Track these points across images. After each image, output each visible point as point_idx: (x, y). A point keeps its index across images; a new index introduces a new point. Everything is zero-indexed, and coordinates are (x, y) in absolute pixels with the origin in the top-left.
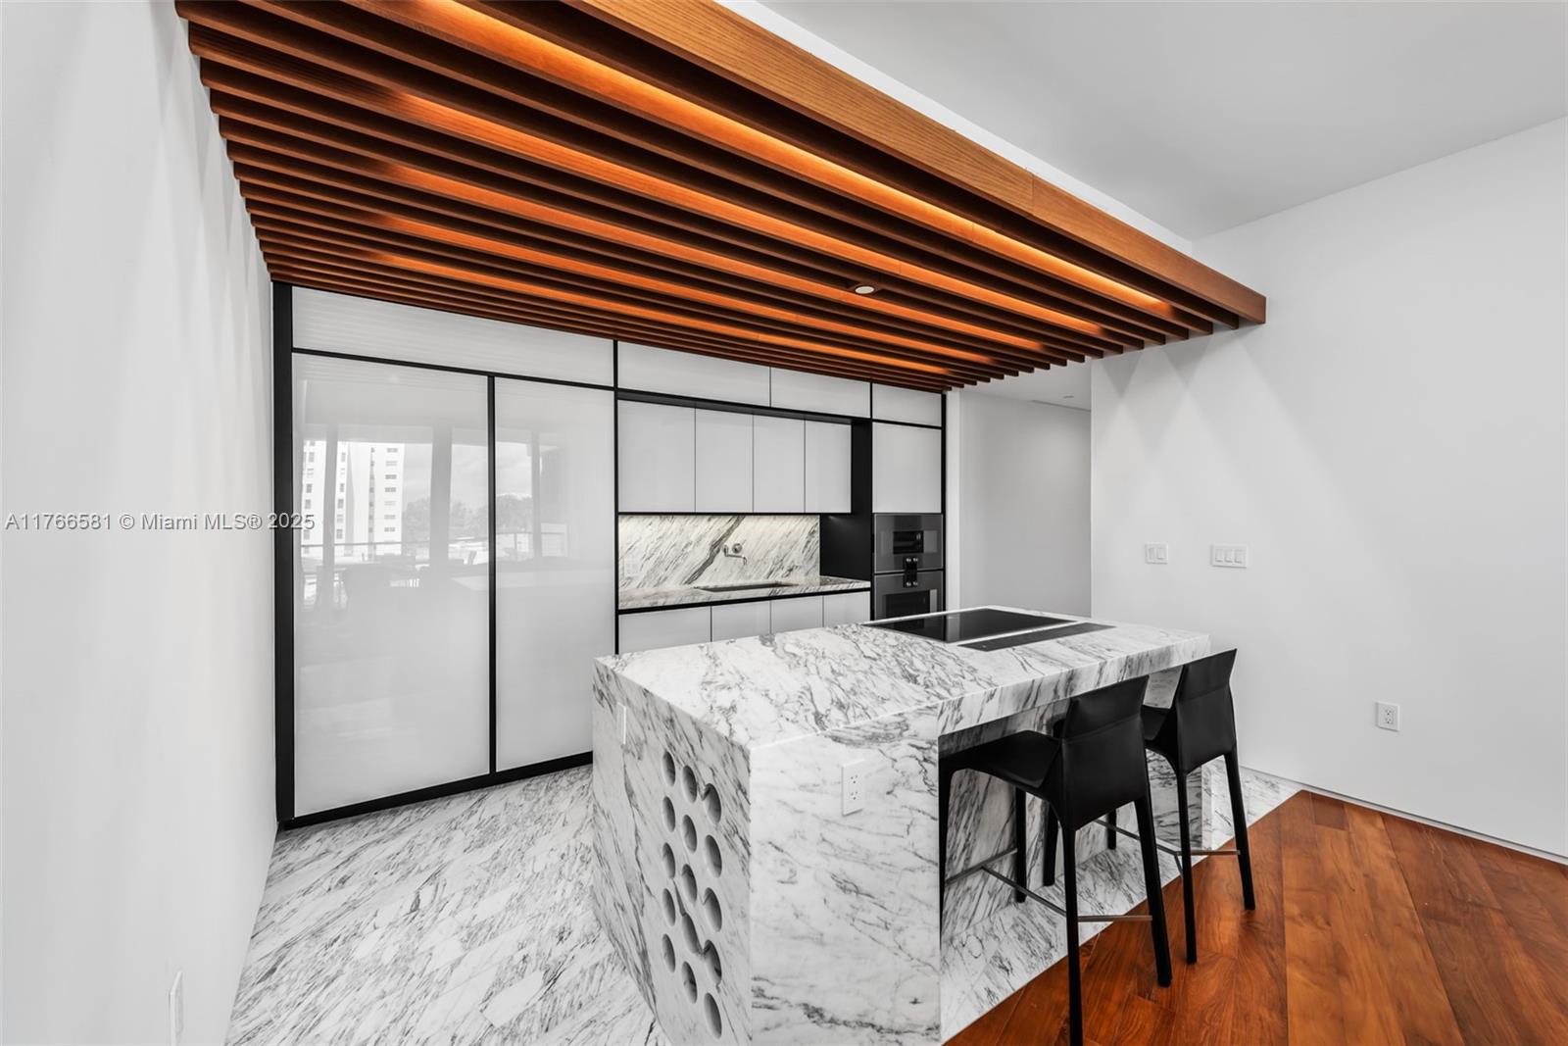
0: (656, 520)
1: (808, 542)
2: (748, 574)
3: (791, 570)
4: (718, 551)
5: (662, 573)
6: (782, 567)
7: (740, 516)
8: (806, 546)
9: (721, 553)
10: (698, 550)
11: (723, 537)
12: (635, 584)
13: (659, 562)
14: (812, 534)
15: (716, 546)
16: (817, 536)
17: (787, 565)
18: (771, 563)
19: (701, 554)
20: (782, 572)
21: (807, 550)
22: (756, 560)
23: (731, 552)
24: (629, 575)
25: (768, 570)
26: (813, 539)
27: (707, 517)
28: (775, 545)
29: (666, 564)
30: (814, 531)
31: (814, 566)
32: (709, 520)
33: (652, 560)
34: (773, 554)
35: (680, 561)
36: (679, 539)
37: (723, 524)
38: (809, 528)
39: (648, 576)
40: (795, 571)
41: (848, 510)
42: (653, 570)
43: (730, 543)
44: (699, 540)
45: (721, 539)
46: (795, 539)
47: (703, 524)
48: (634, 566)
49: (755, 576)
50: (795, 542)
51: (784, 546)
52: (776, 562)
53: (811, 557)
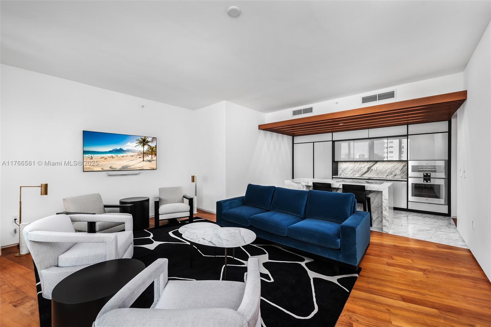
0: (353, 163)
1: (403, 168)
2: (379, 175)
3: (395, 175)
4: (370, 169)
5: (355, 173)
6: (392, 174)
7: (376, 161)
8: (402, 169)
10: (364, 169)
11: (371, 166)
12: (348, 175)
13: (354, 171)
15: (369, 169)
17: (394, 174)
18: (388, 173)
19: (365, 169)
20: (391, 176)
22: (382, 172)
24: (347, 173)
25: (386, 175)
26: (405, 168)
27: (366, 162)
28: (389, 169)
29: (356, 171)
30: (405, 166)
31: (405, 175)
32: (367, 162)
33: (352, 170)
34: (389, 171)
35: (359, 171)
36: (359, 166)
37: (371, 164)
38: (403, 165)
39: (351, 173)
40: (397, 176)
42: (352, 172)
43: (373, 168)
44: (364, 167)
46: (397, 167)
47: (366, 164)
48: (348, 171)
49: (382, 176)
50: (397, 168)
51: (393, 169)
52: (390, 173)
53: (404, 172)
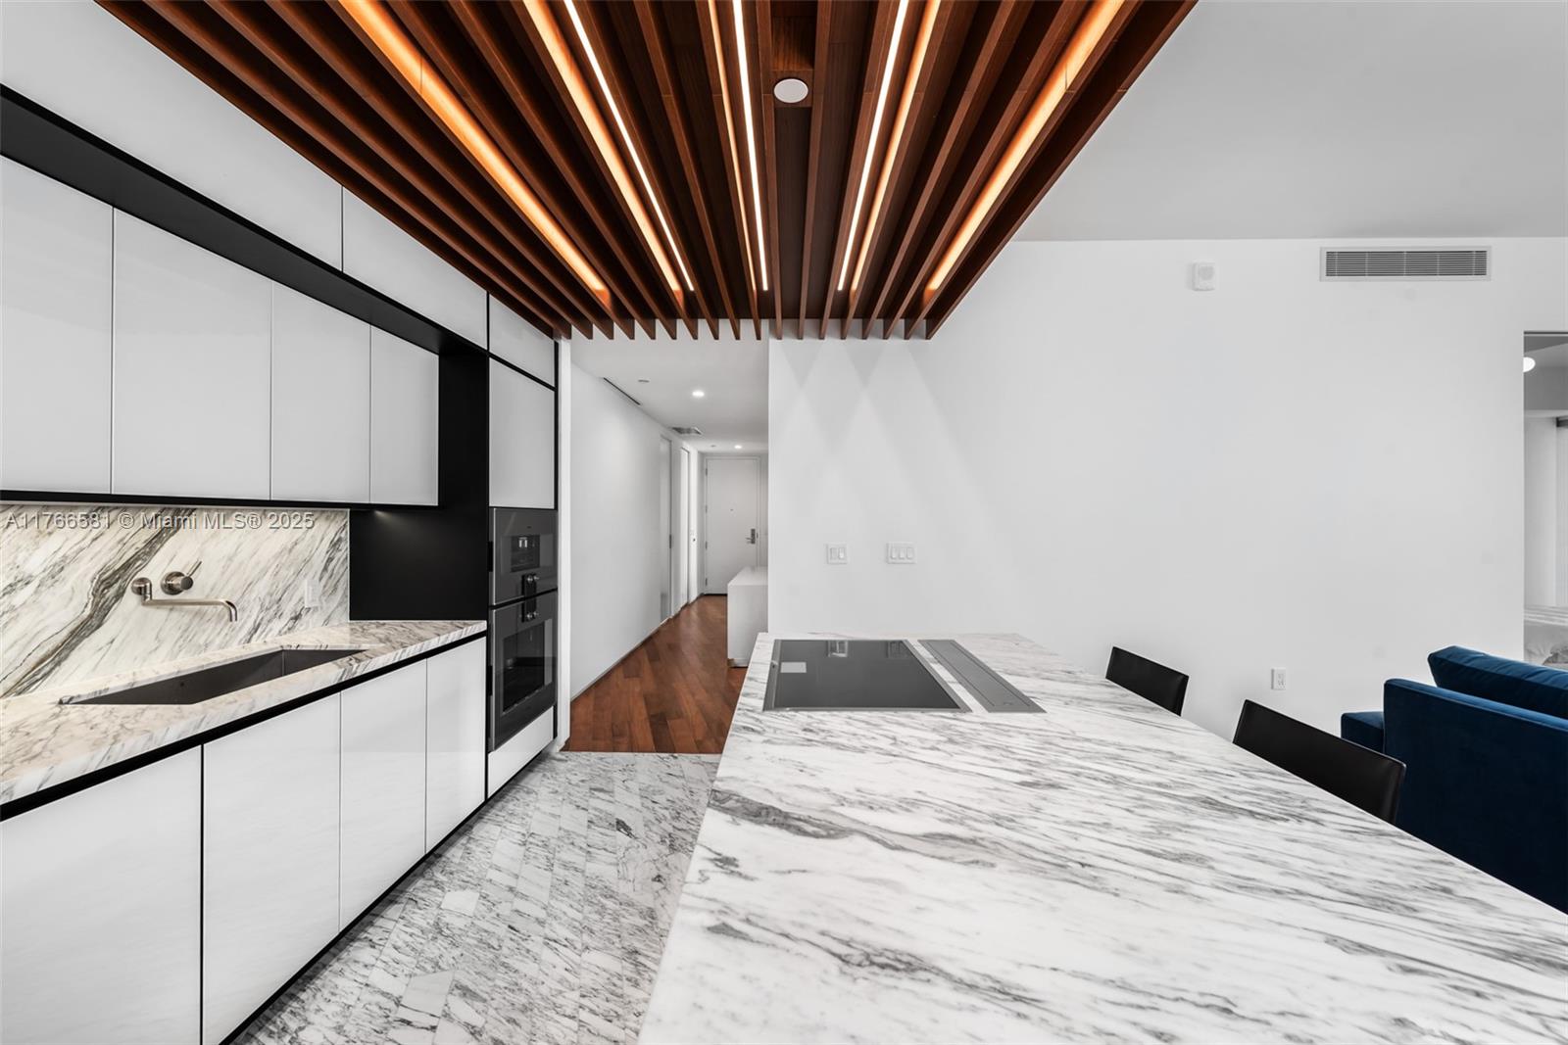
1: (330, 560)
2: (202, 641)
3: (297, 618)
4: (119, 595)
6: (278, 615)
7: (180, 506)
8: (325, 569)
9: (130, 599)
10: (52, 596)
11: (136, 558)
14: (335, 545)
15: (110, 586)
16: (345, 546)
17: (289, 609)
18: (257, 609)
19: (63, 605)
20: (278, 625)
21: (327, 575)
23: (158, 594)
26: (339, 554)
28: (265, 571)
30: (340, 540)
31: (340, 604)
34: (261, 589)
38: (330, 535)
40: (304, 618)
41: (431, 499)
43: (155, 572)
44: (56, 570)
45: (127, 566)
46: (307, 554)
49: (218, 641)
50: (306, 562)
51: (283, 572)
52: (267, 604)
53: (335, 588)
